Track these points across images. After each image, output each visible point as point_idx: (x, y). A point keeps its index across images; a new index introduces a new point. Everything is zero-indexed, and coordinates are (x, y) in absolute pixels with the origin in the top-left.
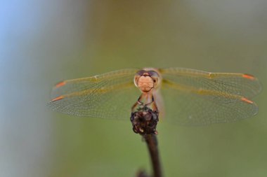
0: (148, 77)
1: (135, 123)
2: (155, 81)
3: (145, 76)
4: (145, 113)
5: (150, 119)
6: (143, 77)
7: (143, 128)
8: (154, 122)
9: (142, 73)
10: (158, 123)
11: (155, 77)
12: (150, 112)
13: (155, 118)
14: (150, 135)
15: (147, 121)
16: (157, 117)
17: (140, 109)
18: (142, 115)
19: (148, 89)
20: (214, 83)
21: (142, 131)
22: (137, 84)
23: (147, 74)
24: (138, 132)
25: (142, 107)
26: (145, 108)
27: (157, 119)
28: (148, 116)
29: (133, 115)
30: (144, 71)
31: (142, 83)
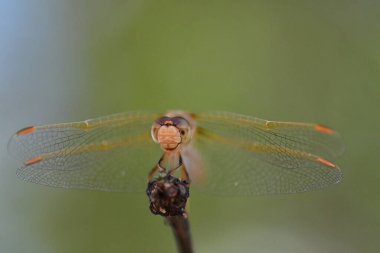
0: (172, 127)
1: (153, 200)
2: (183, 133)
3: (167, 125)
4: (167, 185)
5: (174, 195)
6: (164, 127)
7: (164, 207)
8: (182, 199)
9: (162, 121)
10: (188, 199)
11: (184, 126)
12: (176, 183)
13: (183, 192)
14: (177, 217)
15: (170, 198)
16: (187, 190)
17: (160, 179)
18: (163, 187)
19: (172, 146)
20: (273, 137)
21: (164, 212)
22: (157, 138)
23: (170, 122)
24: (158, 213)
25: (164, 175)
26: (168, 178)
27: (187, 194)
28: (172, 190)
29: (151, 185)
30: (166, 119)
31: (164, 137)
